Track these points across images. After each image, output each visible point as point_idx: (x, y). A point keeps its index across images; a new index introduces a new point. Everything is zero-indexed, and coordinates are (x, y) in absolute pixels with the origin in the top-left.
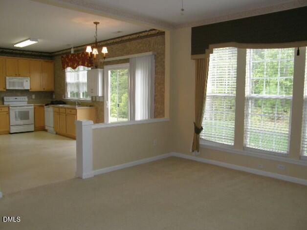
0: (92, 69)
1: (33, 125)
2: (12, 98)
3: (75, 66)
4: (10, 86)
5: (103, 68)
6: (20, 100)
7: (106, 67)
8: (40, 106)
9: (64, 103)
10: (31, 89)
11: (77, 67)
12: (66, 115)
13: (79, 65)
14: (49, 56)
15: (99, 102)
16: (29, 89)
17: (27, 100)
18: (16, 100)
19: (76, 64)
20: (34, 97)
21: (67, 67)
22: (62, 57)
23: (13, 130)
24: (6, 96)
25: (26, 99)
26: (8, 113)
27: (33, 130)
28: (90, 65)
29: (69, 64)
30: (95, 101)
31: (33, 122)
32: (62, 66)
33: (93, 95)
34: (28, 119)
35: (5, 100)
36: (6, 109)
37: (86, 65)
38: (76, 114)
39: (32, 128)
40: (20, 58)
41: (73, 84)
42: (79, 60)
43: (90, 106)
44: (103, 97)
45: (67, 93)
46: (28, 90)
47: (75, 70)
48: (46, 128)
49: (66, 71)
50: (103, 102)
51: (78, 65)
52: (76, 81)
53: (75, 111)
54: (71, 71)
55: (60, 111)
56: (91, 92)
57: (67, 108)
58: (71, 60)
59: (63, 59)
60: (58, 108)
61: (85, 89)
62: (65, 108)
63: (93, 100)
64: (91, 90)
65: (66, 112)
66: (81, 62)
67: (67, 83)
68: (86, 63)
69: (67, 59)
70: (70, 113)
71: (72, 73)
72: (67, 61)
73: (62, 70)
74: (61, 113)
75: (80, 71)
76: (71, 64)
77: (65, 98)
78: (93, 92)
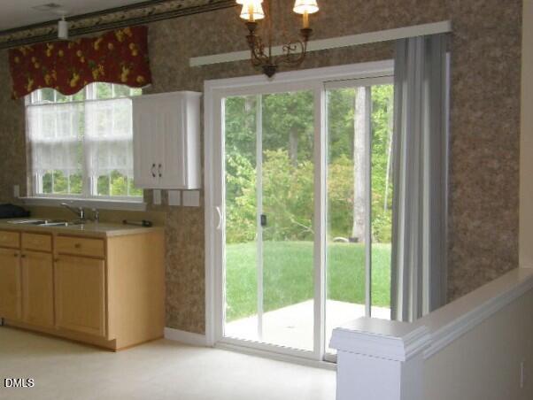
0: (145, 92)
3: (73, 83)
5: (199, 89)
7: (211, 86)
9: (24, 212)
11: (80, 86)
12: (55, 260)
13: (91, 80)
15: (180, 208)
19: (76, 78)
21: (34, 88)
22: (16, 53)
28: (140, 79)
29: (47, 78)
30: (164, 205)
32: (11, 84)
33: (157, 184)
37: (123, 77)
38: (104, 257)
41: (59, 146)
42: (91, 62)
43: (147, 224)
44: (201, 190)
45: (33, 179)
47: (70, 98)
49: (27, 103)
50: (200, 211)
51: (87, 78)
52: (72, 136)
54: (49, 102)
55: (25, 246)
56: (154, 176)
57: (60, 235)
58: (55, 63)
59: (17, 60)
60: (18, 234)
61: (112, 164)
62: (49, 234)
63: (155, 203)
64: (154, 165)
65: (52, 249)
66: (101, 68)
67: (30, 144)
68: (126, 72)
69: (37, 61)
70: (75, 251)
71: (55, 108)
72: (37, 66)
73: (13, 98)
74: (27, 249)
75: (89, 101)
76: (54, 75)
77: (25, 195)
78: (160, 175)
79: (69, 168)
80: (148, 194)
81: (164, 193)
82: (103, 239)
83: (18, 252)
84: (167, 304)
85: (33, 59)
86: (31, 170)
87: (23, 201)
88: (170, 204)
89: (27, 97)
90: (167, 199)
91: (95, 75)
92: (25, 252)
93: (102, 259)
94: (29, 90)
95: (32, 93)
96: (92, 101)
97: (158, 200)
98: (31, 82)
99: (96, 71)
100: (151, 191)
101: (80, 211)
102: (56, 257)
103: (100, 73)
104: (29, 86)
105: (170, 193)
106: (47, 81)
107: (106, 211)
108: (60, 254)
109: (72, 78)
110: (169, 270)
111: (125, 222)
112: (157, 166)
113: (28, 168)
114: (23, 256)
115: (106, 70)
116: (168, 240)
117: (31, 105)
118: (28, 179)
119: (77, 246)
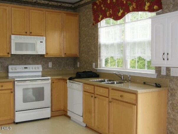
0: (157, 14)
1: (50, 109)
2: (20, 68)
3: (120, 14)
4: (16, 50)
6: (31, 70)
8: (59, 79)
10: (47, 54)
11: (123, 15)
13: (129, 11)
14: (70, 8)
16: (45, 53)
17: (41, 69)
18: (26, 70)
19: (121, 11)
20: (50, 65)
21: (102, 19)
23: (19, 117)
24: (11, 64)
25: (39, 68)
26: (13, 92)
27: (49, 116)
28: (155, 7)
29: (108, 13)
30: (168, 75)
31: (50, 105)
32: (93, 18)
34: (42, 99)
35: (10, 70)
36: (10, 86)
37: (146, 8)
39: (47, 113)
40: (31, 8)
41: (112, 45)
42: (129, 2)
45: (101, 61)
46: (42, 56)
47: (119, 21)
48: (69, 114)
49: (99, 26)
52: (118, 41)
53: (133, 96)
54: (108, 25)
55: (96, 93)
56: (164, 59)
57: (112, 89)
58: (111, 6)
59: (95, 7)
60: (93, 87)
61: (138, 53)
62: (107, 88)
63: (162, 74)
64: (164, 54)
65: (109, 96)
66: (134, 5)
67: (100, 45)
68: (148, 4)
69: (104, 6)
70: (120, 99)
71: (111, 27)
72: (103, 9)
73: (93, 24)
74: (97, 95)
75: (127, 23)
76: (111, 12)
77: (97, 67)
78: (168, 59)
79: (117, 55)
80: (158, 70)
81: (168, 69)
82: (135, 94)
83: (93, 95)
84: (168, 129)
85: (102, 6)
86: (100, 56)
87: (96, 70)
88: (171, 75)
89: (99, 23)
90: (170, 72)
91: (131, 8)
92: (96, 96)
93: (135, 105)
94: (100, 20)
95: (101, 21)
96: (129, 22)
97: (164, 73)
98: (101, 16)
99: (132, 7)
100: (160, 67)
101: (121, 76)
102: (110, 100)
103: (133, 7)
104: (100, 18)
105: (171, 69)
106: (108, 15)
107: (134, 76)
108: (112, 99)
109: (119, 12)
110: (170, 111)
111: (144, 83)
112: (166, 54)
113: (99, 55)
114: (95, 97)
115: (137, 5)
116: (169, 94)
117: (101, 27)
118: (99, 60)
119: (121, 96)
